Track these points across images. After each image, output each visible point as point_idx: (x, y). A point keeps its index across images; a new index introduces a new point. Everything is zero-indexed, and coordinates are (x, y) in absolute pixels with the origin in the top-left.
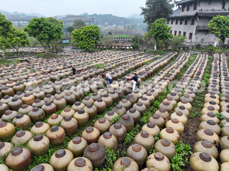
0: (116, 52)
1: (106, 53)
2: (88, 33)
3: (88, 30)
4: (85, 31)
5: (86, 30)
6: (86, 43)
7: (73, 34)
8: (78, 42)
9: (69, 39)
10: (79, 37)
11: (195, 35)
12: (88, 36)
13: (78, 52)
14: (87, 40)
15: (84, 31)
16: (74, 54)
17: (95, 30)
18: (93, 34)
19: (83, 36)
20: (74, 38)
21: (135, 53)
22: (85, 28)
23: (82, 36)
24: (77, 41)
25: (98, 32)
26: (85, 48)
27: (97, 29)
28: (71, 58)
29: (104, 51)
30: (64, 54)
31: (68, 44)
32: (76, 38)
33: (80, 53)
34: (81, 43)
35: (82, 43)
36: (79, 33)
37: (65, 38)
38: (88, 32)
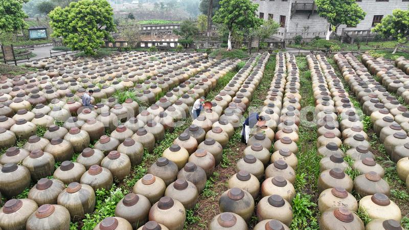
0: (152, 56)
1: (131, 59)
2: (89, 16)
3: (88, 10)
4: (80, 12)
5: (83, 10)
6: (86, 39)
7: (52, 18)
8: (65, 37)
9: (45, 29)
10: (66, 25)
11: (291, 18)
12: (89, 23)
13: (68, 59)
14: (86, 32)
15: (77, 11)
16: (57, 64)
17: (103, 10)
18: (99, 17)
19: (77, 24)
20: (56, 26)
21: (192, 57)
22: (80, 4)
23: (73, 22)
24: (64, 34)
25: (109, 14)
26: (82, 48)
27: (107, 7)
28: (52, 73)
29: (126, 54)
30: (34, 64)
31: (44, 39)
32: (59, 28)
33: (73, 60)
34: (73, 38)
35: (76, 38)
36: (67, 16)
37: (36, 28)
38: (88, 13)
